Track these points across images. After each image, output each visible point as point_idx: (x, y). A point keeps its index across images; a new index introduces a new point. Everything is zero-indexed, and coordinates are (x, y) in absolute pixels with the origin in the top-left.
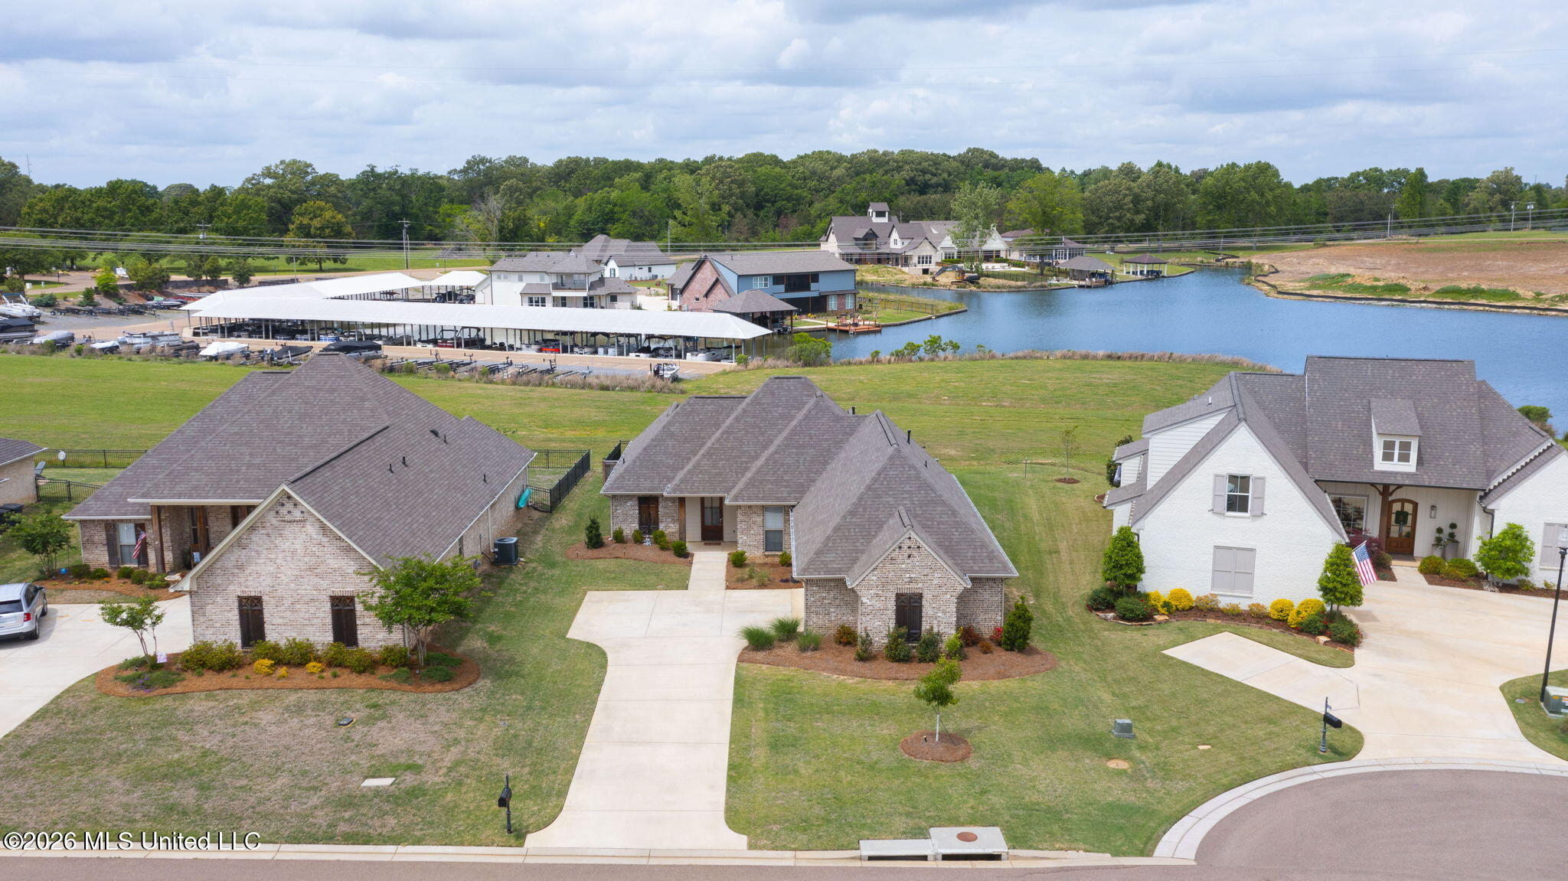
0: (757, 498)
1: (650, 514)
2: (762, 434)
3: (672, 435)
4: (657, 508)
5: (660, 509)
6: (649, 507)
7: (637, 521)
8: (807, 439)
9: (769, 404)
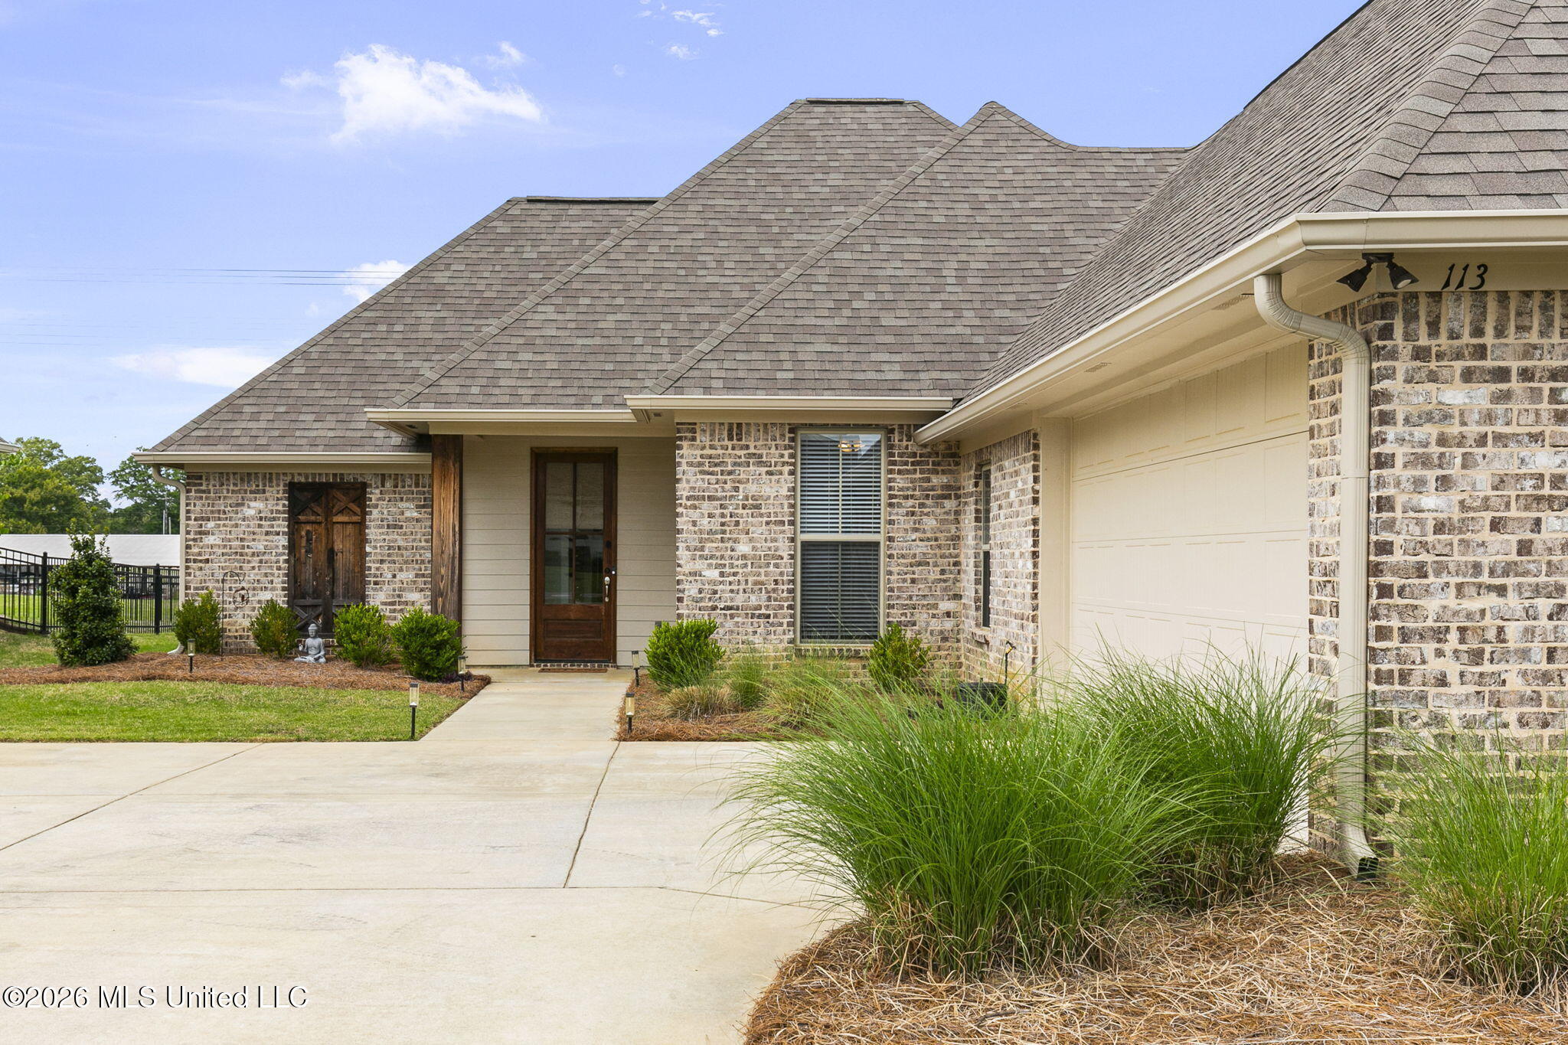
0: (770, 384)
1: (331, 554)
2: (775, 242)
3: (438, 293)
4: (361, 526)
5: (372, 532)
6: (330, 526)
7: (279, 580)
8: (963, 209)
9: (791, 165)
